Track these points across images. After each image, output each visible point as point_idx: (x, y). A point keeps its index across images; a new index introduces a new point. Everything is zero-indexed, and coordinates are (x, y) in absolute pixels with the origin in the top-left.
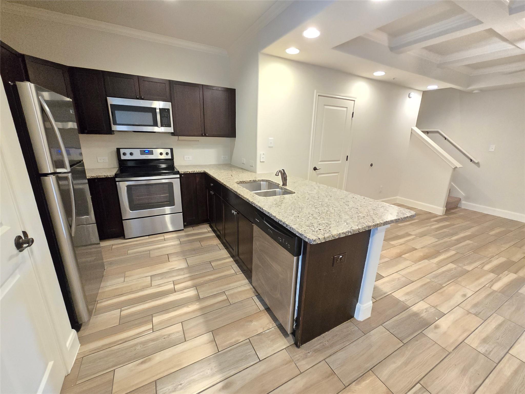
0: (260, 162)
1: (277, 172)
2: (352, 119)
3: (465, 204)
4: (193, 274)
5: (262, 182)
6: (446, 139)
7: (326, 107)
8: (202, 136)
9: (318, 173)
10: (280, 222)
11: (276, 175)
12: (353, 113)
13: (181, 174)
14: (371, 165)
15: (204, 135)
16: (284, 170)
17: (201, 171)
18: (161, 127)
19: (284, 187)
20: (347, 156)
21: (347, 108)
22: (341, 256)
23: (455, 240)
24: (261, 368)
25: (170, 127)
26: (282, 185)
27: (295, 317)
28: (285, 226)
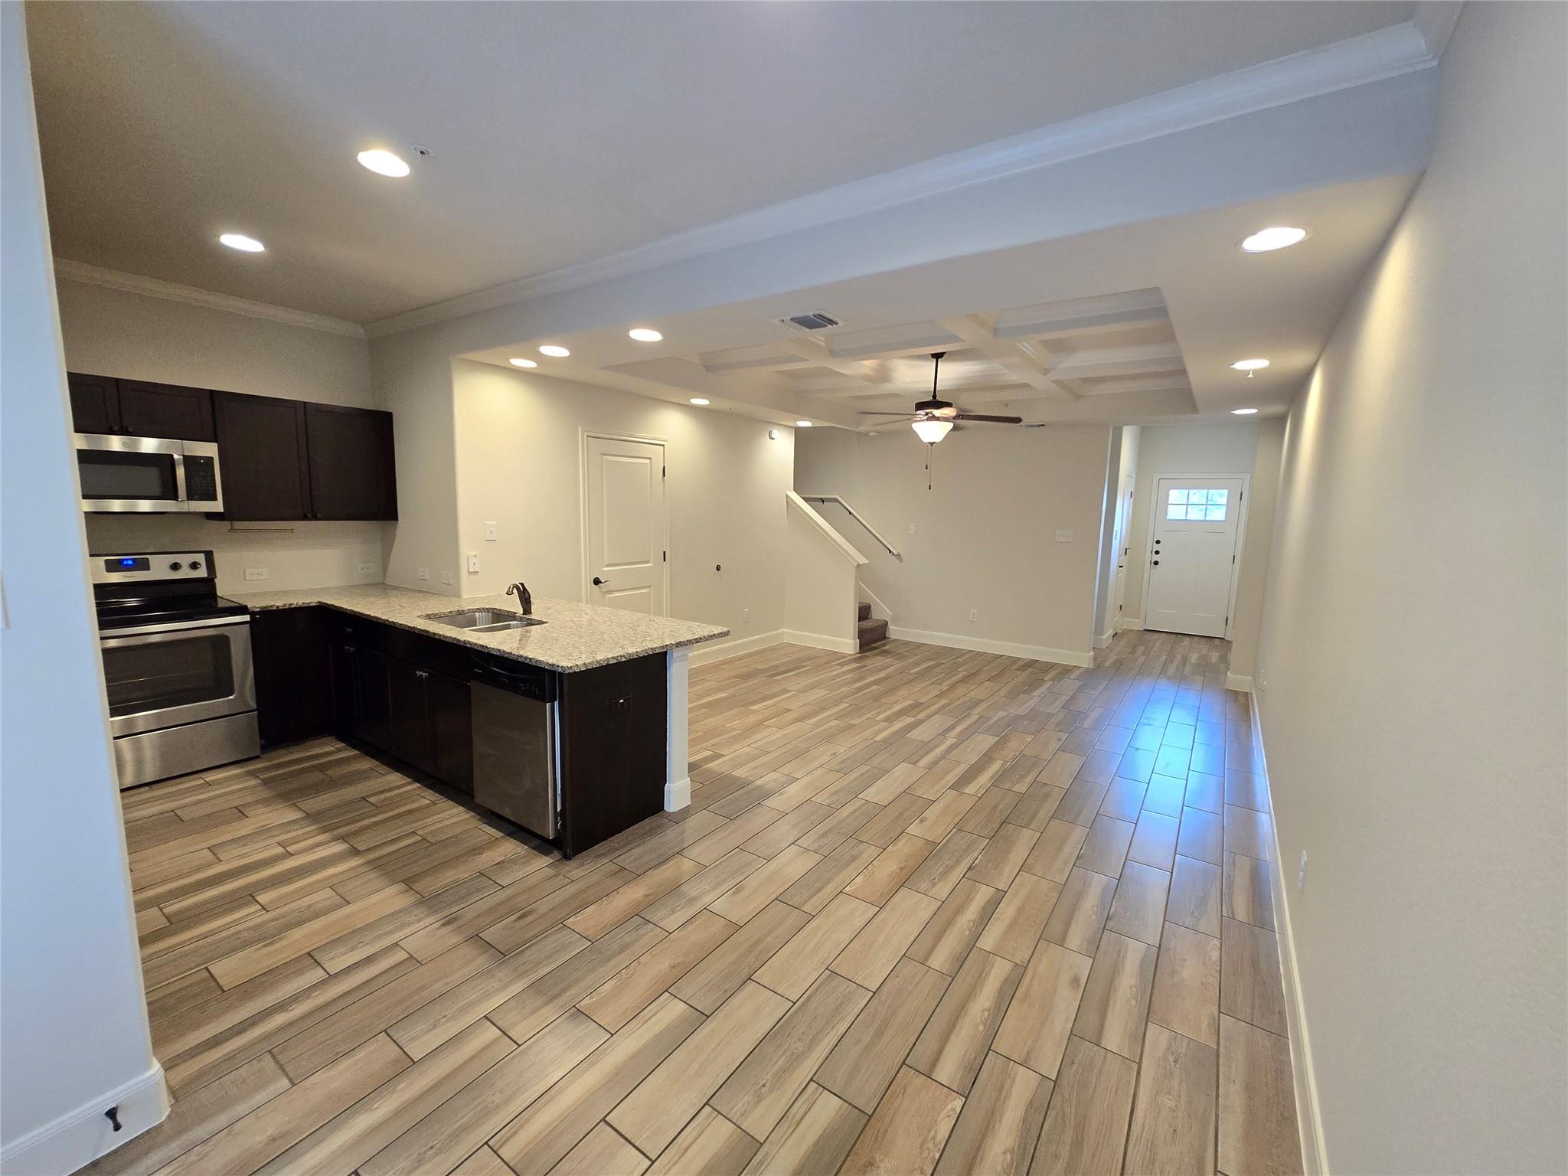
0: (469, 572)
1: (509, 588)
2: (663, 480)
3: (894, 632)
4: (321, 826)
5: (477, 614)
6: (850, 513)
7: (605, 457)
8: (305, 518)
9: (604, 590)
10: (520, 660)
11: (507, 593)
12: (664, 468)
13: (253, 612)
14: (718, 568)
15: (310, 514)
16: (522, 584)
17: (310, 603)
18: (188, 500)
19: (525, 616)
20: (664, 552)
21: (649, 458)
22: (622, 701)
23: (857, 688)
24: (503, 895)
25: (215, 499)
26: (523, 614)
27: (559, 810)
28: (527, 661)
